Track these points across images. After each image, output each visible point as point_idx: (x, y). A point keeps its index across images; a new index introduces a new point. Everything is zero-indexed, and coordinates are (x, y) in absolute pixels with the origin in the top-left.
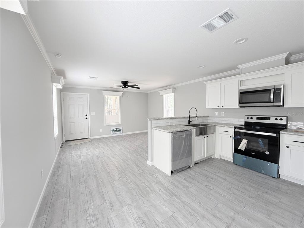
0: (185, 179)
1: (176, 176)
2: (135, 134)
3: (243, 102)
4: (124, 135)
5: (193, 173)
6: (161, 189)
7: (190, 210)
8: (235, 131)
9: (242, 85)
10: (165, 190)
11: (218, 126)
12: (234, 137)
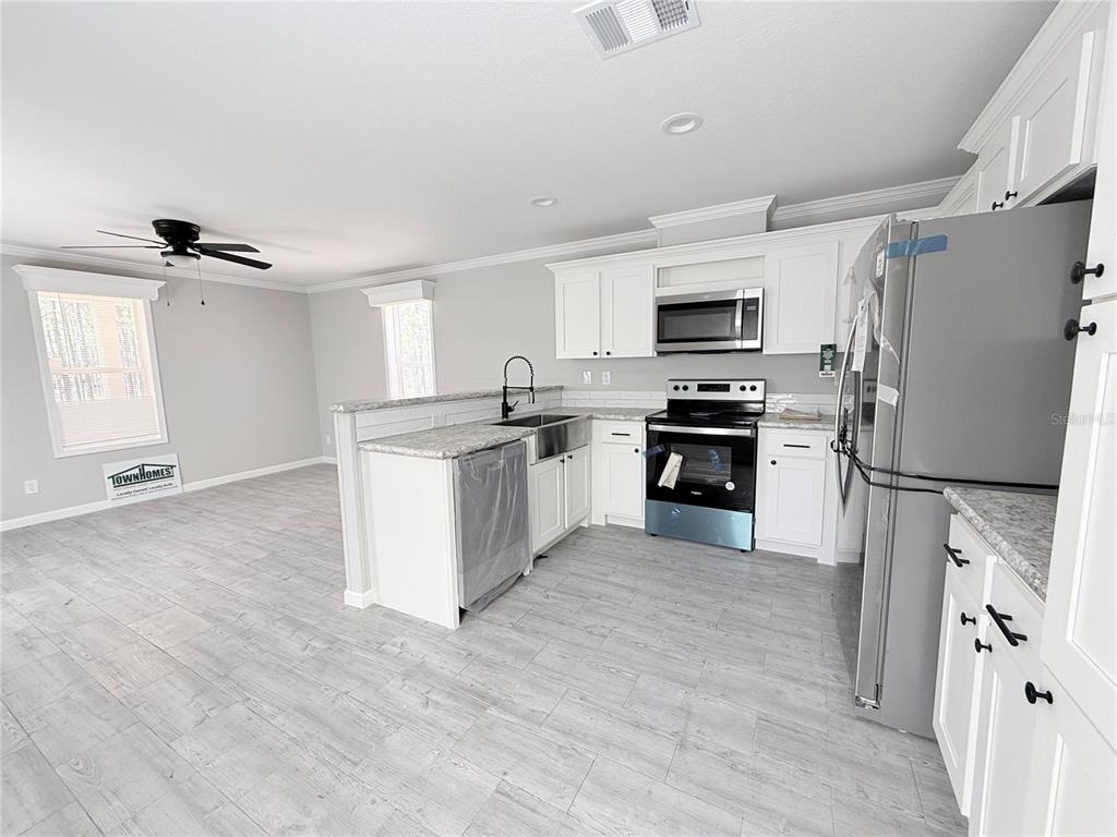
0: (514, 627)
1: (481, 625)
2: (254, 480)
3: (667, 337)
4: (194, 493)
5: (536, 596)
6: (433, 696)
7: (561, 739)
8: (649, 432)
9: (661, 284)
10: (450, 695)
11: (598, 419)
12: (648, 448)
